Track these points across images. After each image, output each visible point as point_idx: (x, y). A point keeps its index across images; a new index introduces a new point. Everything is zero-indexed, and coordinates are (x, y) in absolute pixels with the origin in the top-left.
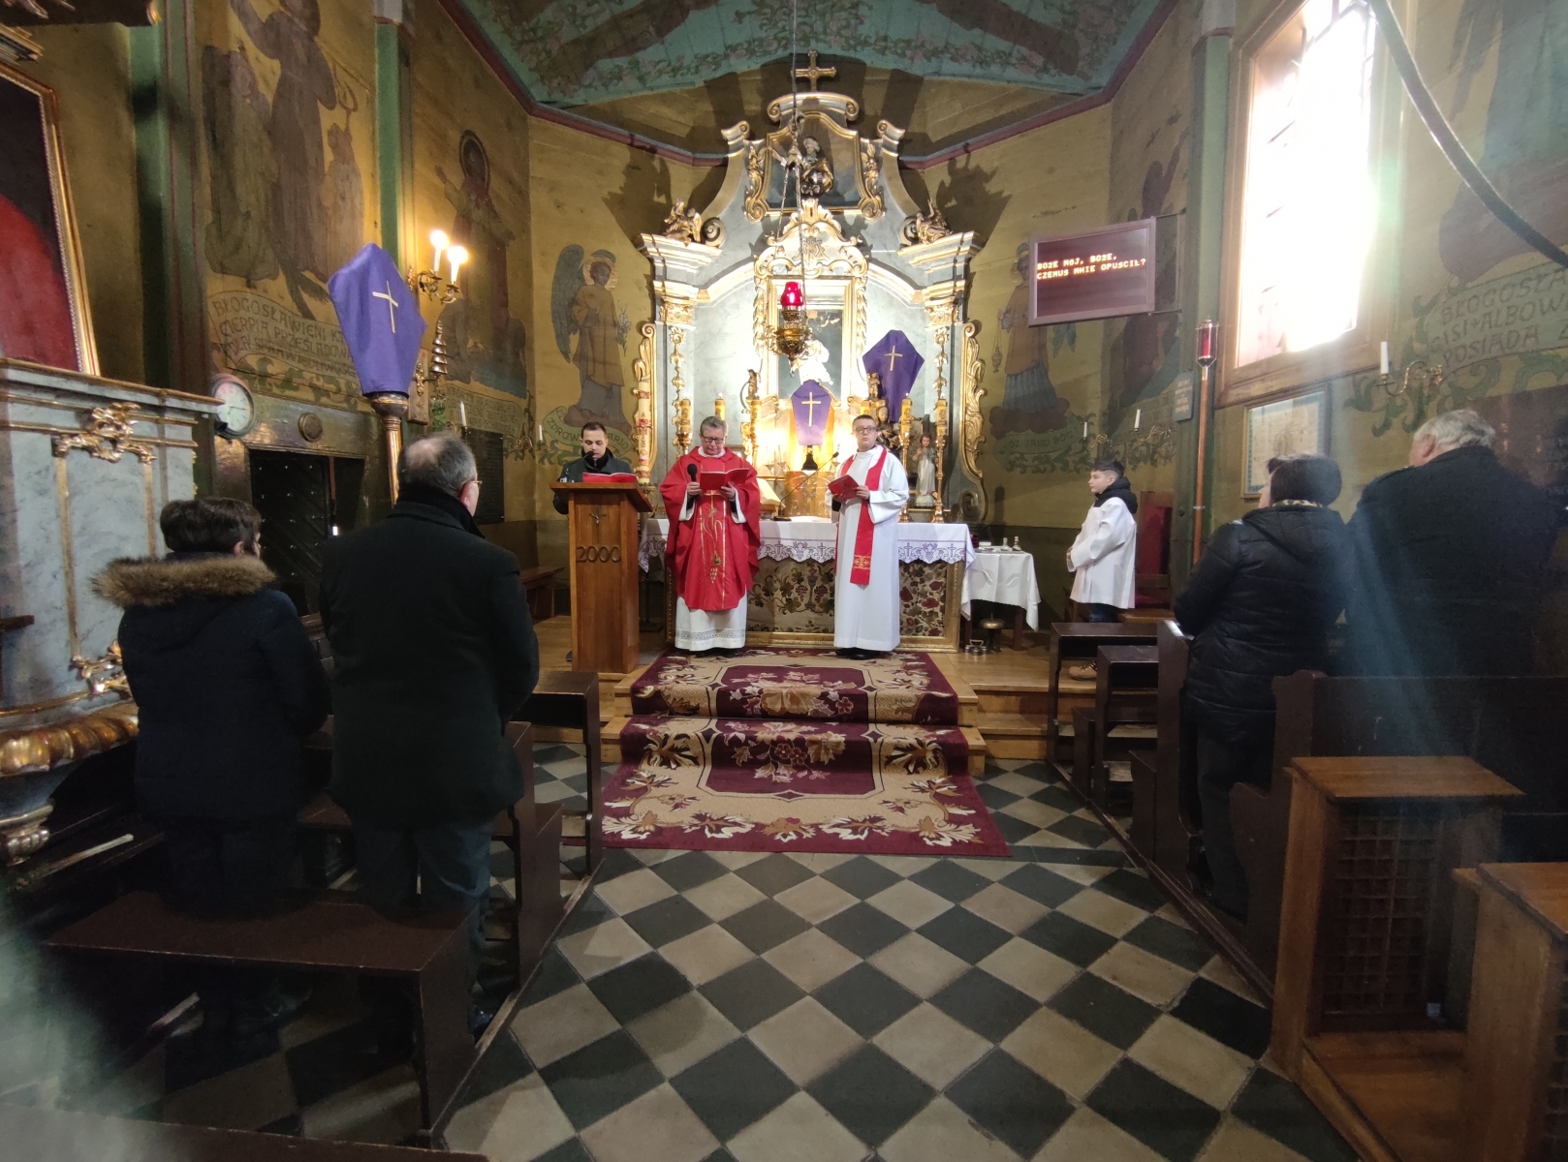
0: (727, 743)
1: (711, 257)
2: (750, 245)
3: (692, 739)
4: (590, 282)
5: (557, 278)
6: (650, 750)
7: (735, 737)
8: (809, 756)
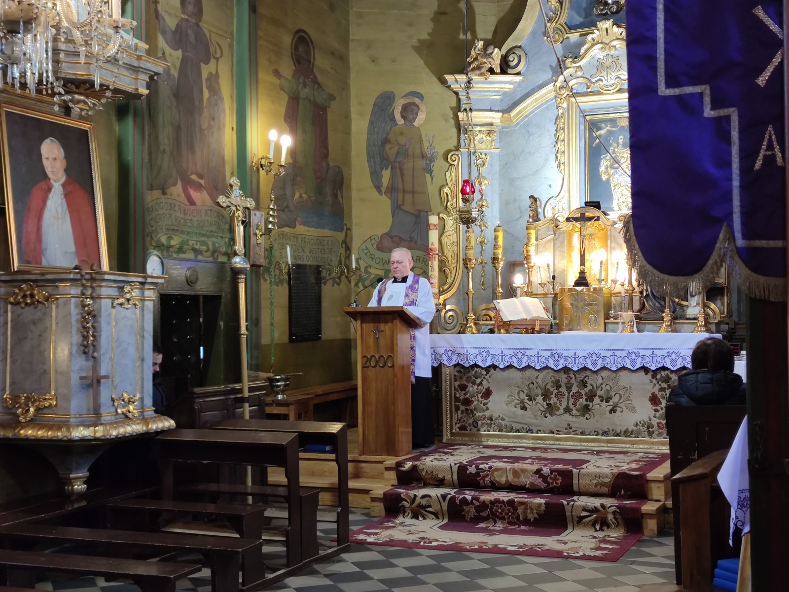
0: (458, 502)
1: (512, 84)
2: (551, 67)
3: (433, 498)
4: (400, 121)
5: (371, 123)
6: (403, 506)
7: (464, 498)
8: (518, 514)
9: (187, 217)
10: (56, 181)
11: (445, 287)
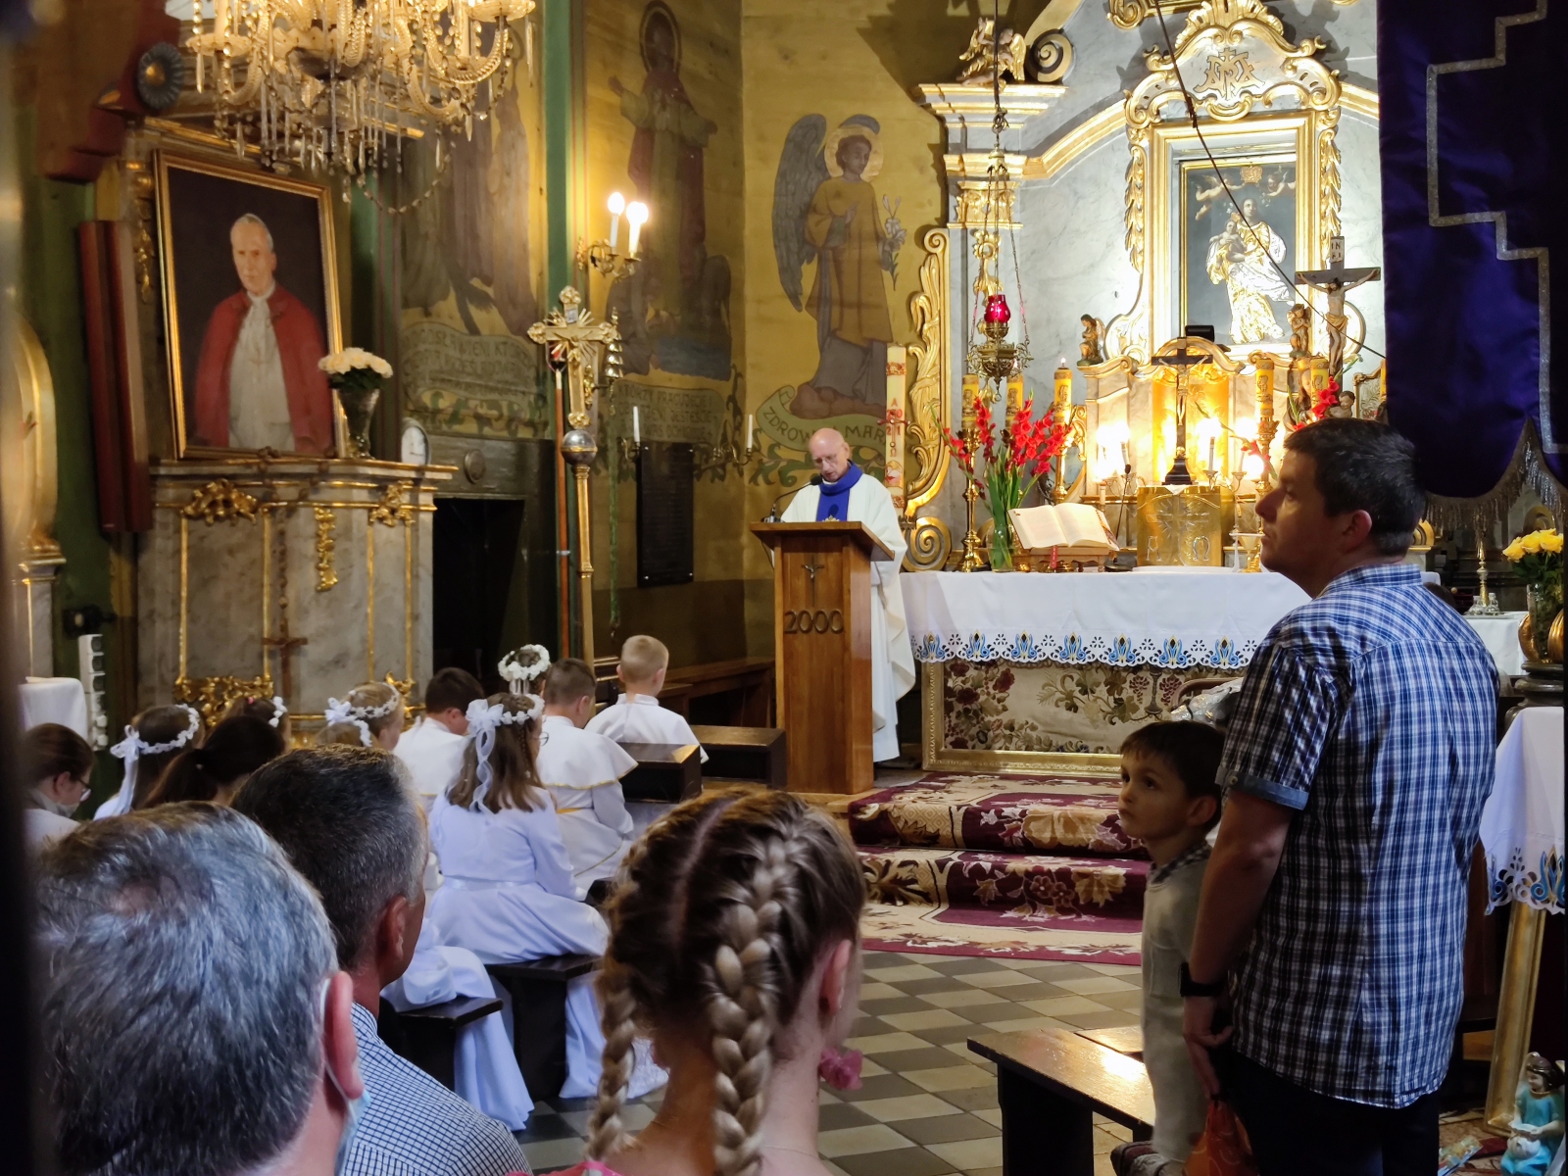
0: (966, 873)
1: (1048, 101)
2: (1119, 70)
3: (921, 867)
4: (836, 171)
5: (782, 175)
7: (978, 867)
8: (1077, 894)
9: (466, 357)
10: (256, 294)
11: (919, 484)
